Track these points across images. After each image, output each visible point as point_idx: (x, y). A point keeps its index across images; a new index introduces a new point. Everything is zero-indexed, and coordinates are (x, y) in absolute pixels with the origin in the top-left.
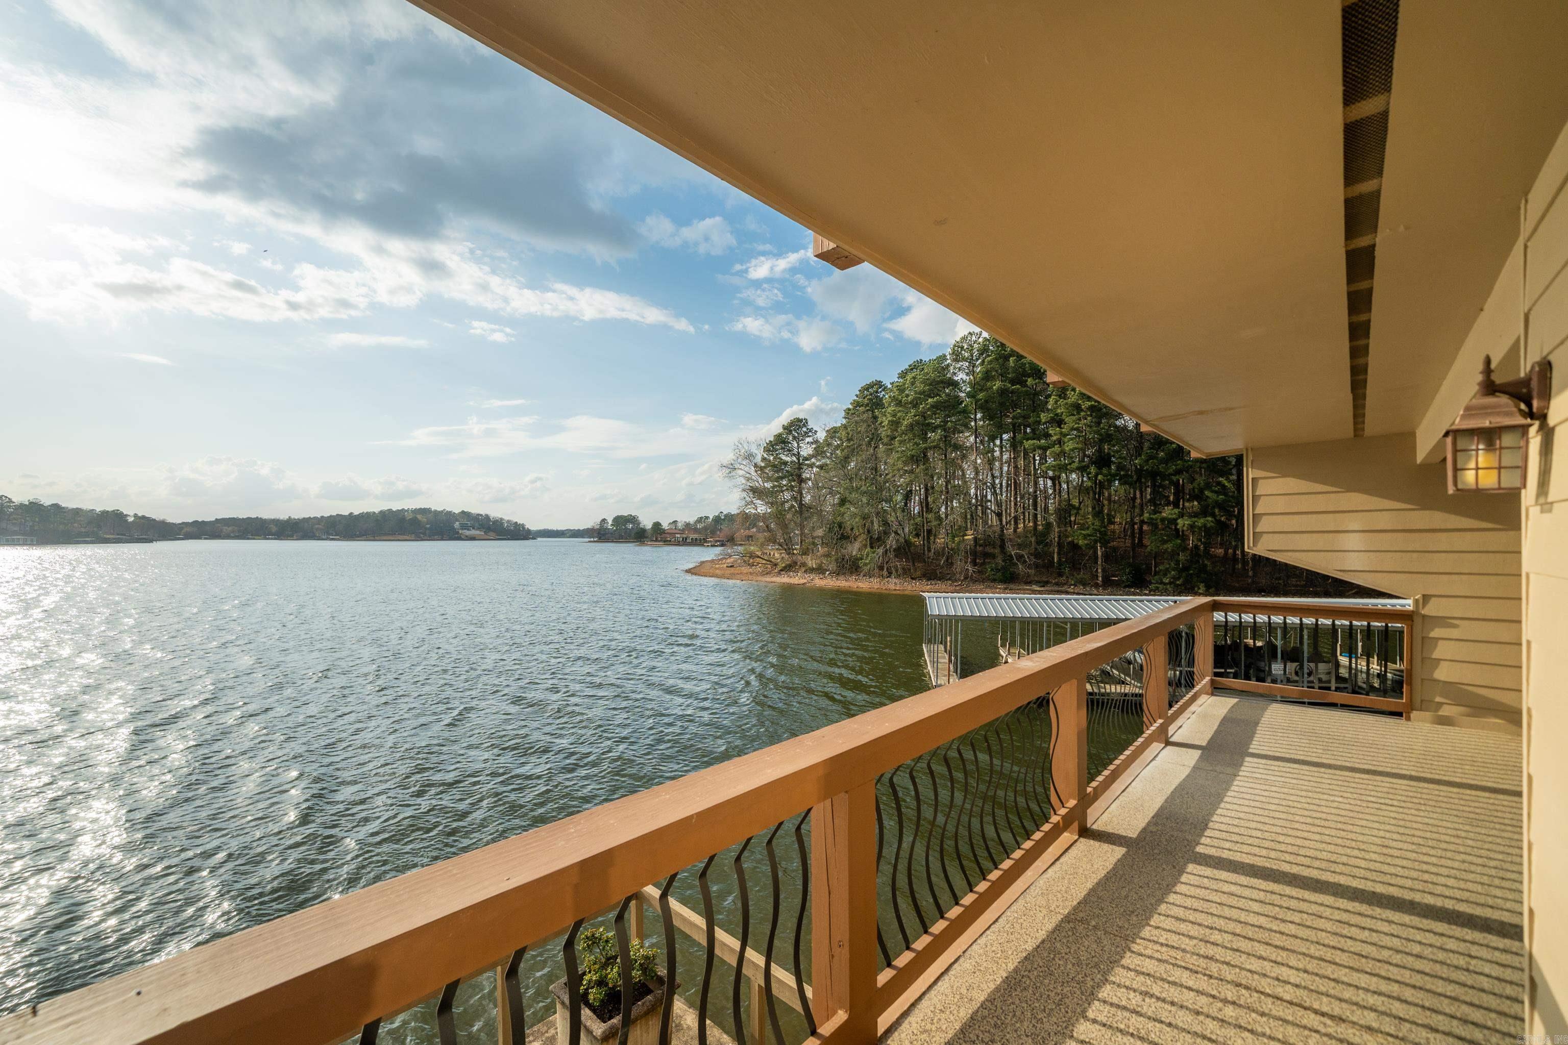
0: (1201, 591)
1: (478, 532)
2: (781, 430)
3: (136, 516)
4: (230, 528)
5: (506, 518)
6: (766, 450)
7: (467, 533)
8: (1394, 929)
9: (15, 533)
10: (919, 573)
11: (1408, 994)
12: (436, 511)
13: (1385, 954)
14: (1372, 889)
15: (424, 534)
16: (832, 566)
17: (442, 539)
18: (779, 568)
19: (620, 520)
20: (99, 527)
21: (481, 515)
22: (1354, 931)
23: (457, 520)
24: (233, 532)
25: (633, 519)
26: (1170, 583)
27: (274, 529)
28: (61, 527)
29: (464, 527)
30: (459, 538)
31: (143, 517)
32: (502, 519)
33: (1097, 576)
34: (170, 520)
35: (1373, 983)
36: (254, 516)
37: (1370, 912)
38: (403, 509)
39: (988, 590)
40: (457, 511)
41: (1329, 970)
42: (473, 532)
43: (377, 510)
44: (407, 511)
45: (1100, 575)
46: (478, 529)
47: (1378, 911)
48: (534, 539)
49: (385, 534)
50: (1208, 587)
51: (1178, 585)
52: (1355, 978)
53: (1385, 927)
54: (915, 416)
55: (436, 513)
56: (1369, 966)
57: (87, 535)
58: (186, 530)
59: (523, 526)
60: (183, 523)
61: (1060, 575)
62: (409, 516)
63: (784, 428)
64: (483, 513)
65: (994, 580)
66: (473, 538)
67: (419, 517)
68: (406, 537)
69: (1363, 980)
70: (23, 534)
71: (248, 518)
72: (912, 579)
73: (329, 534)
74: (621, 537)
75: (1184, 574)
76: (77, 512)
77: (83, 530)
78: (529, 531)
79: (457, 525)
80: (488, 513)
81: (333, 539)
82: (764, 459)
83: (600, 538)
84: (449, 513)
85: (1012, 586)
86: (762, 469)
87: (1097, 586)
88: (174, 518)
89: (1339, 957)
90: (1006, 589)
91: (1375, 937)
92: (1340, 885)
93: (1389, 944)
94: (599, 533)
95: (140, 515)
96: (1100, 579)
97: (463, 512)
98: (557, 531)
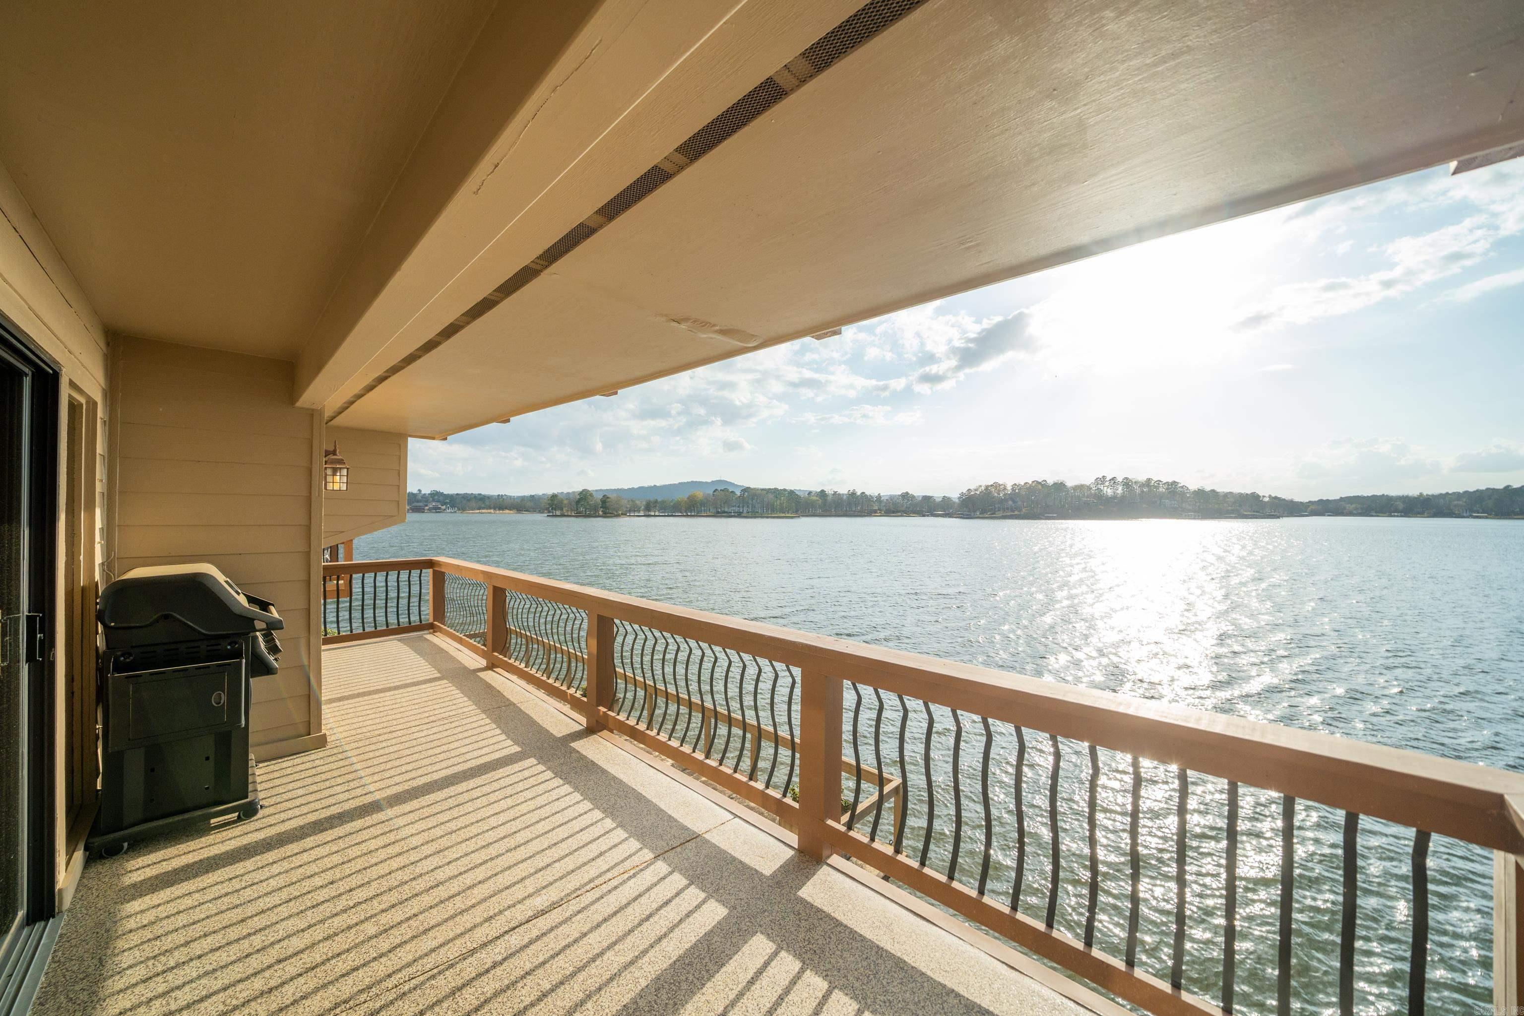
3: (1270, 496)
4: (1354, 506)
8: (392, 782)
9: (1190, 511)
11: (371, 755)
13: (389, 766)
14: (419, 800)
20: (1240, 506)
22: (410, 767)
24: (1356, 509)
27: (1401, 506)
28: (1216, 506)
34: (1296, 499)
35: (387, 751)
36: (1379, 494)
37: (410, 783)
41: (407, 745)
47: (406, 787)
52: (395, 748)
53: (397, 779)
56: (392, 756)
57: (1232, 512)
60: (1310, 502)
69: (391, 749)
70: (1195, 512)
73: (1472, 511)
76: (1226, 495)
77: (1230, 508)
89: (408, 752)
91: (398, 770)
92: (439, 790)
93: (389, 771)
95: (1273, 495)
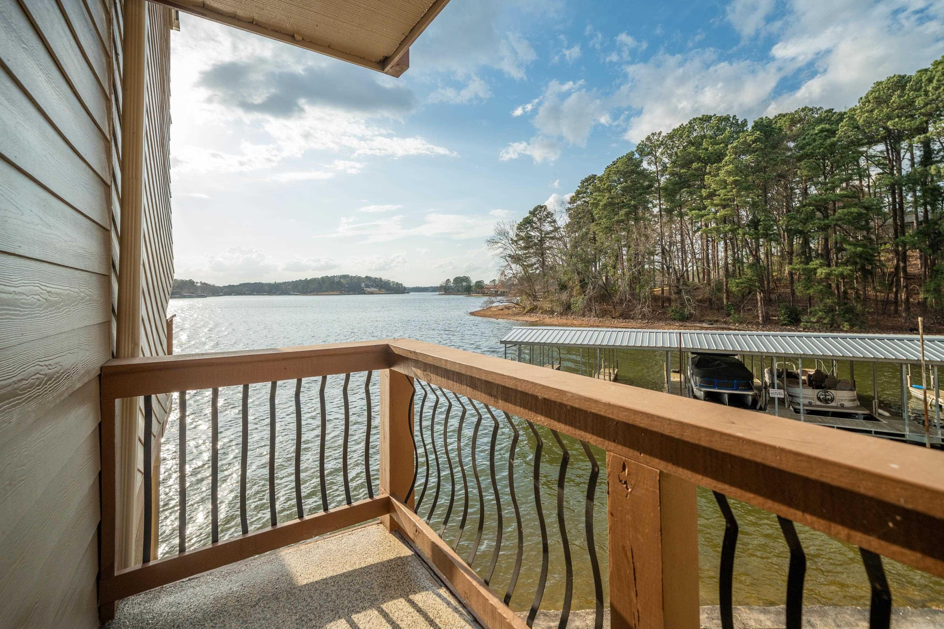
0: (845, 329)
1: (375, 289)
2: (528, 215)
5: (392, 280)
6: (519, 228)
7: (369, 290)
10: (617, 314)
12: (352, 276)
15: (345, 291)
16: (559, 309)
17: (355, 294)
18: (526, 310)
19: (458, 280)
21: (377, 279)
23: (363, 282)
25: (466, 279)
26: (817, 322)
29: (367, 286)
30: (364, 293)
31: (205, 284)
32: (389, 281)
33: (758, 317)
38: (334, 276)
39: (668, 327)
40: (363, 276)
42: (372, 289)
43: (320, 277)
44: (336, 277)
45: (760, 315)
46: (375, 287)
48: (408, 293)
49: (323, 291)
50: (852, 326)
51: (825, 324)
54: (608, 199)
55: (352, 278)
58: (225, 290)
59: (401, 285)
61: (729, 315)
62: (336, 280)
63: (531, 213)
64: (378, 277)
65: (674, 319)
66: (372, 293)
67: (342, 280)
68: (335, 293)
71: (255, 283)
72: (613, 318)
74: (459, 291)
75: (830, 315)
78: (405, 288)
79: (363, 285)
80: (381, 277)
81: (296, 295)
82: (517, 235)
83: (445, 292)
84: (359, 278)
85: (687, 324)
86: (516, 242)
87: (758, 324)
88: (220, 284)
90: (682, 326)
94: (445, 289)
96: (761, 318)
97: (367, 277)
98: (424, 288)
